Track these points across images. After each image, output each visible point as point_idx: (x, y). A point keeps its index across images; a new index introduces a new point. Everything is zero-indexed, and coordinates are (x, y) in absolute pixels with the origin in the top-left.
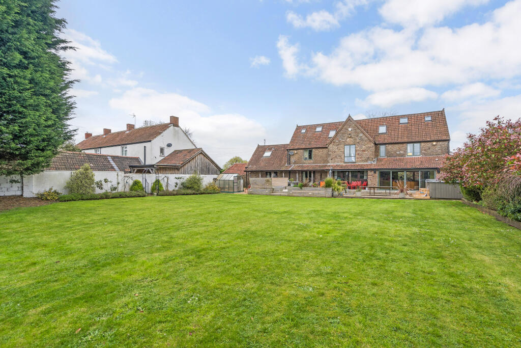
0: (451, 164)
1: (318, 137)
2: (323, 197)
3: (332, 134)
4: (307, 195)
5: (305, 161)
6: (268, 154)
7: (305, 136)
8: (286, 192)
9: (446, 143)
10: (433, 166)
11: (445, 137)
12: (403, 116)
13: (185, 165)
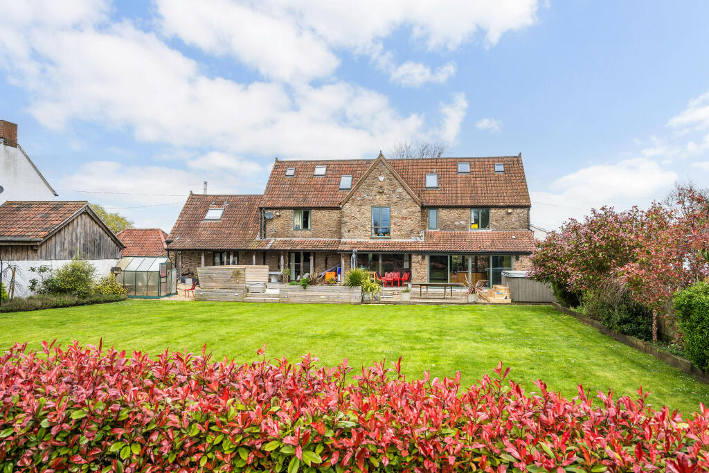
0: (544, 254)
1: (320, 186)
2: (345, 303)
3: (346, 182)
4: (317, 300)
5: (295, 233)
6: (215, 214)
7: (293, 181)
8: (274, 296)
9: (525, 211)
10: (510, 248)
11: (524, 201)
12: (463, 160)
13: (50, 238)
